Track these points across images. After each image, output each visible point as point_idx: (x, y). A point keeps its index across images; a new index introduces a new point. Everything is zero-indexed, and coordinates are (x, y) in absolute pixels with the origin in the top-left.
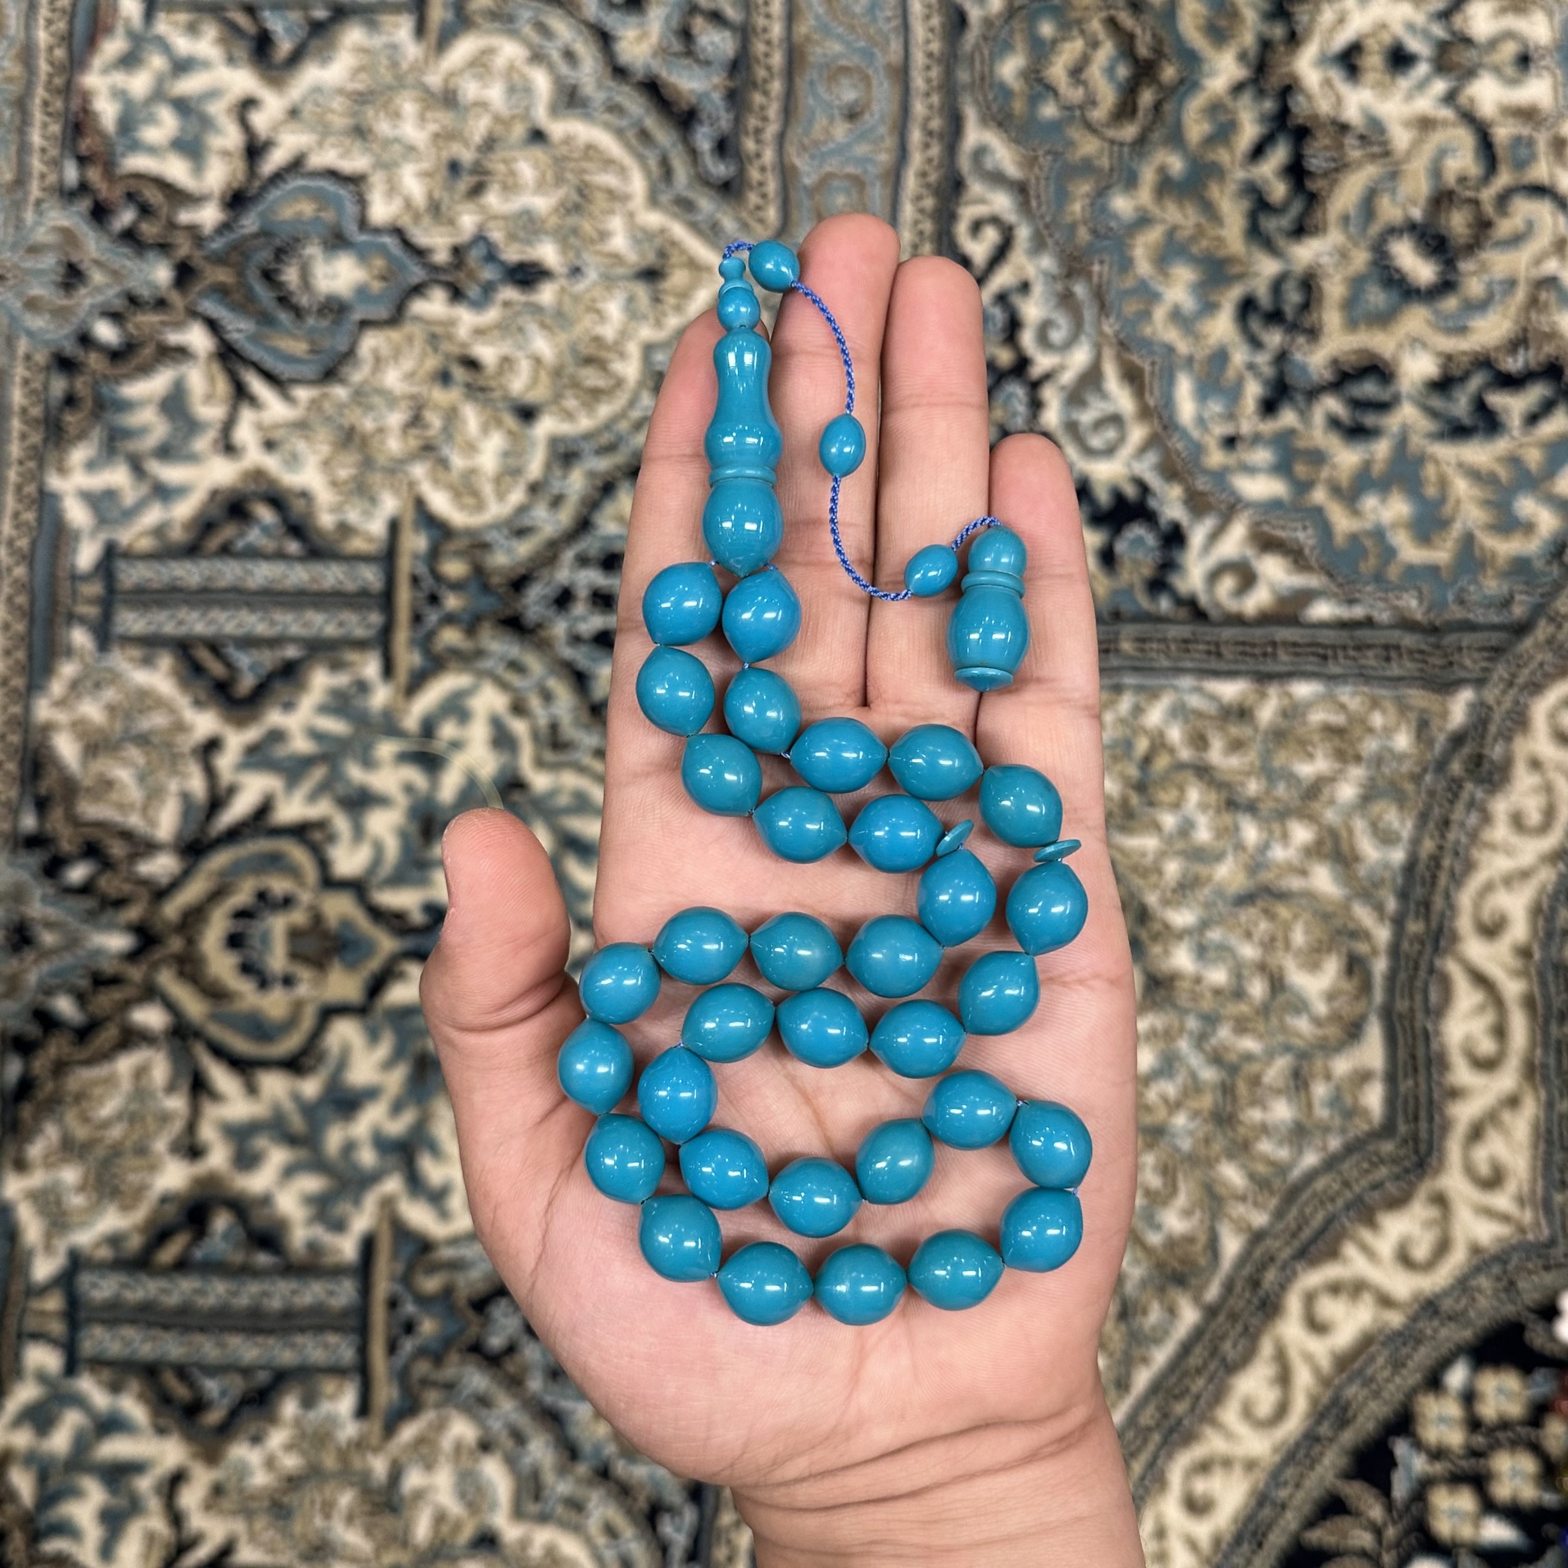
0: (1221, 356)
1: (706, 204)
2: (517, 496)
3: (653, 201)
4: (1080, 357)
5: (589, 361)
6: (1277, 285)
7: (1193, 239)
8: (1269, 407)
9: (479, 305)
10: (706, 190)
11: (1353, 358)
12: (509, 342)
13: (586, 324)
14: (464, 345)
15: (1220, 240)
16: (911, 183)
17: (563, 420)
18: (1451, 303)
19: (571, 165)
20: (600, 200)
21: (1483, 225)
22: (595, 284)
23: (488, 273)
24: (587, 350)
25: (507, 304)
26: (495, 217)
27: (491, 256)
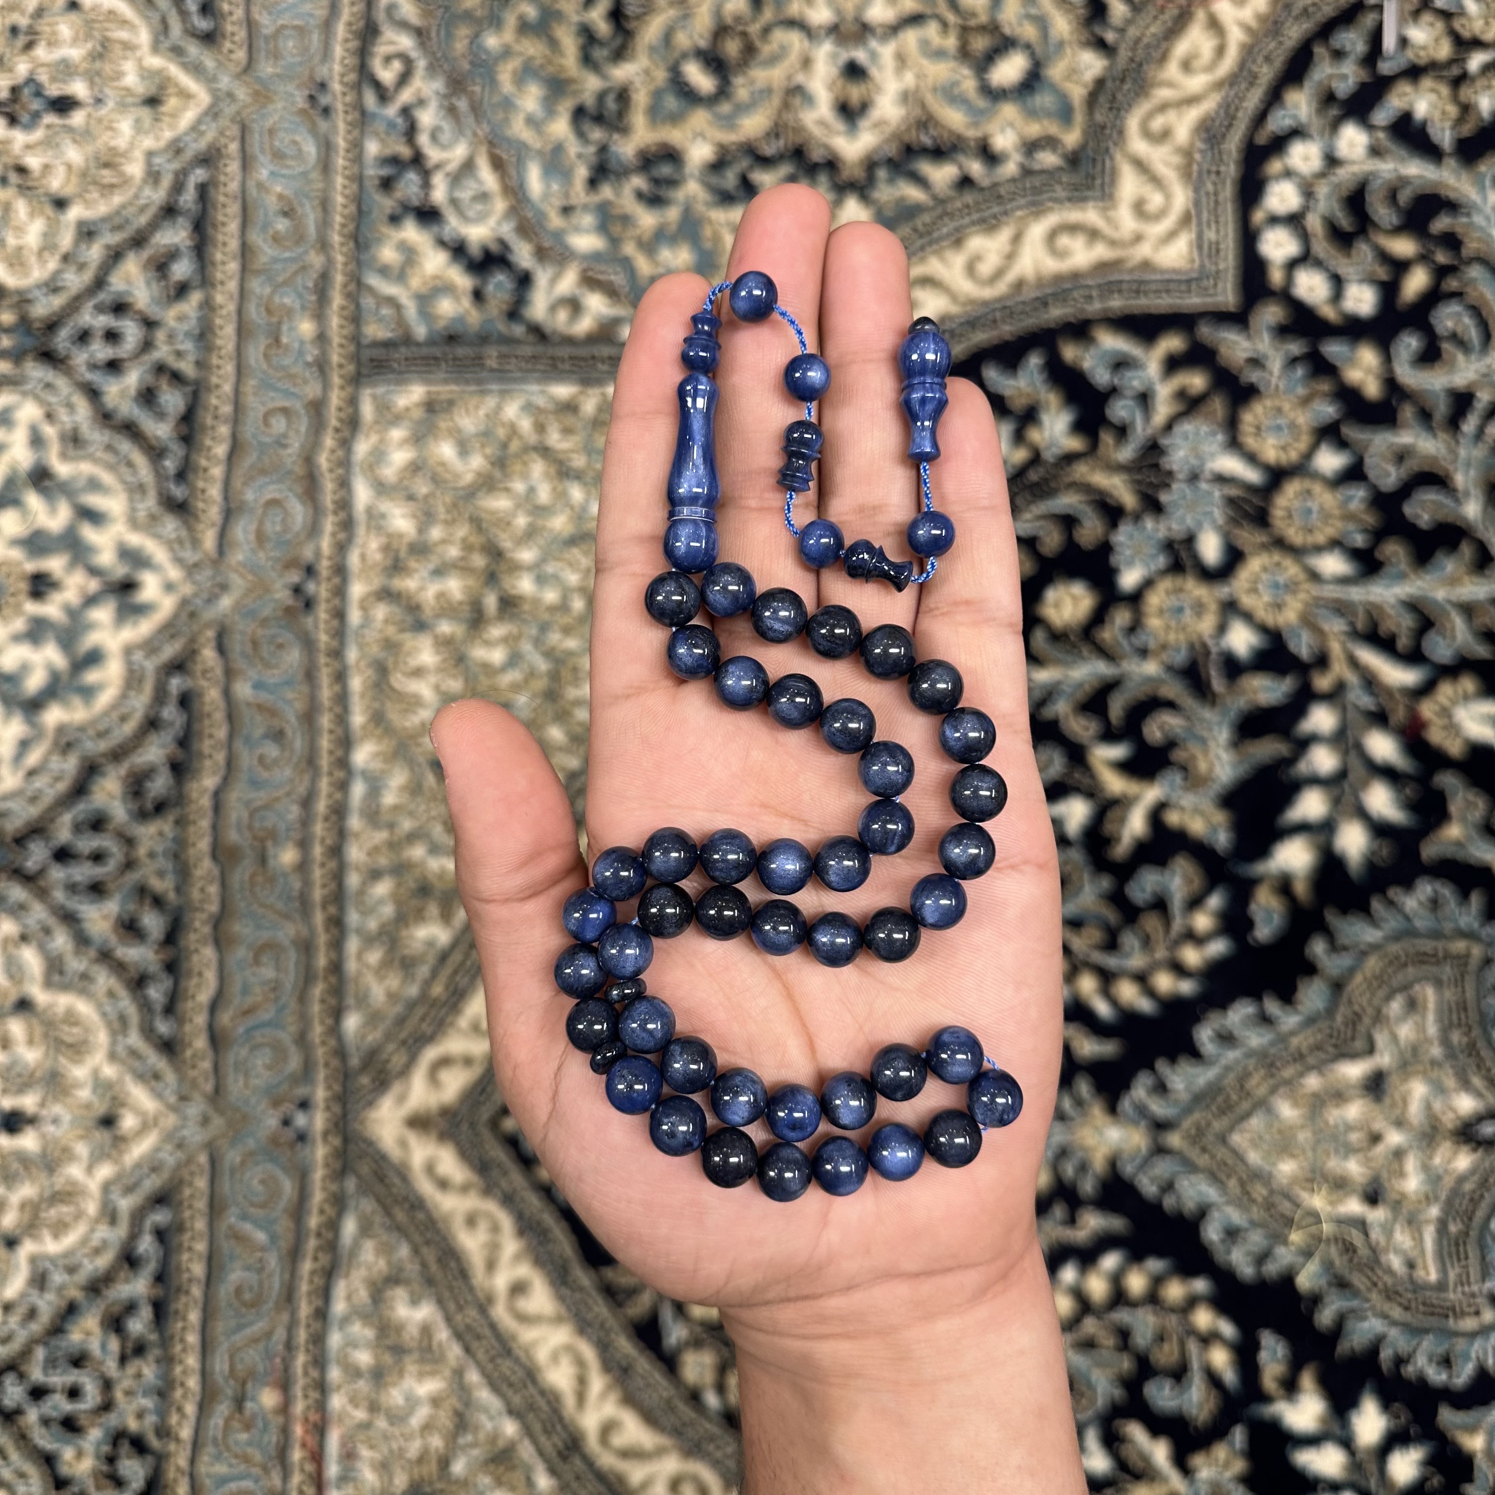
0: (558, 149)
1: (194, 49)
2: (53, 264)
3: (155, 48)
4: (459, 152)
5: (107, 165)
6: (601, 96)
7: (542, 66)
8: (593, 183)
9: (29, 127)
10: (193, 40)
11: (653, 149)
12: (50, 153)
13: (105, 139)
14: (17, 157)
15: (561, 66)
16: (341, 30)
17: (87, 208)
18: (725, 108)
19: (97, 25)
20: (117, 50)
21: (749, 51)
22: (113, 110)
23: (36, 105)
24: (105, 159)
25: (48, 127)
26: (43, 65)
27: (38, 93)
